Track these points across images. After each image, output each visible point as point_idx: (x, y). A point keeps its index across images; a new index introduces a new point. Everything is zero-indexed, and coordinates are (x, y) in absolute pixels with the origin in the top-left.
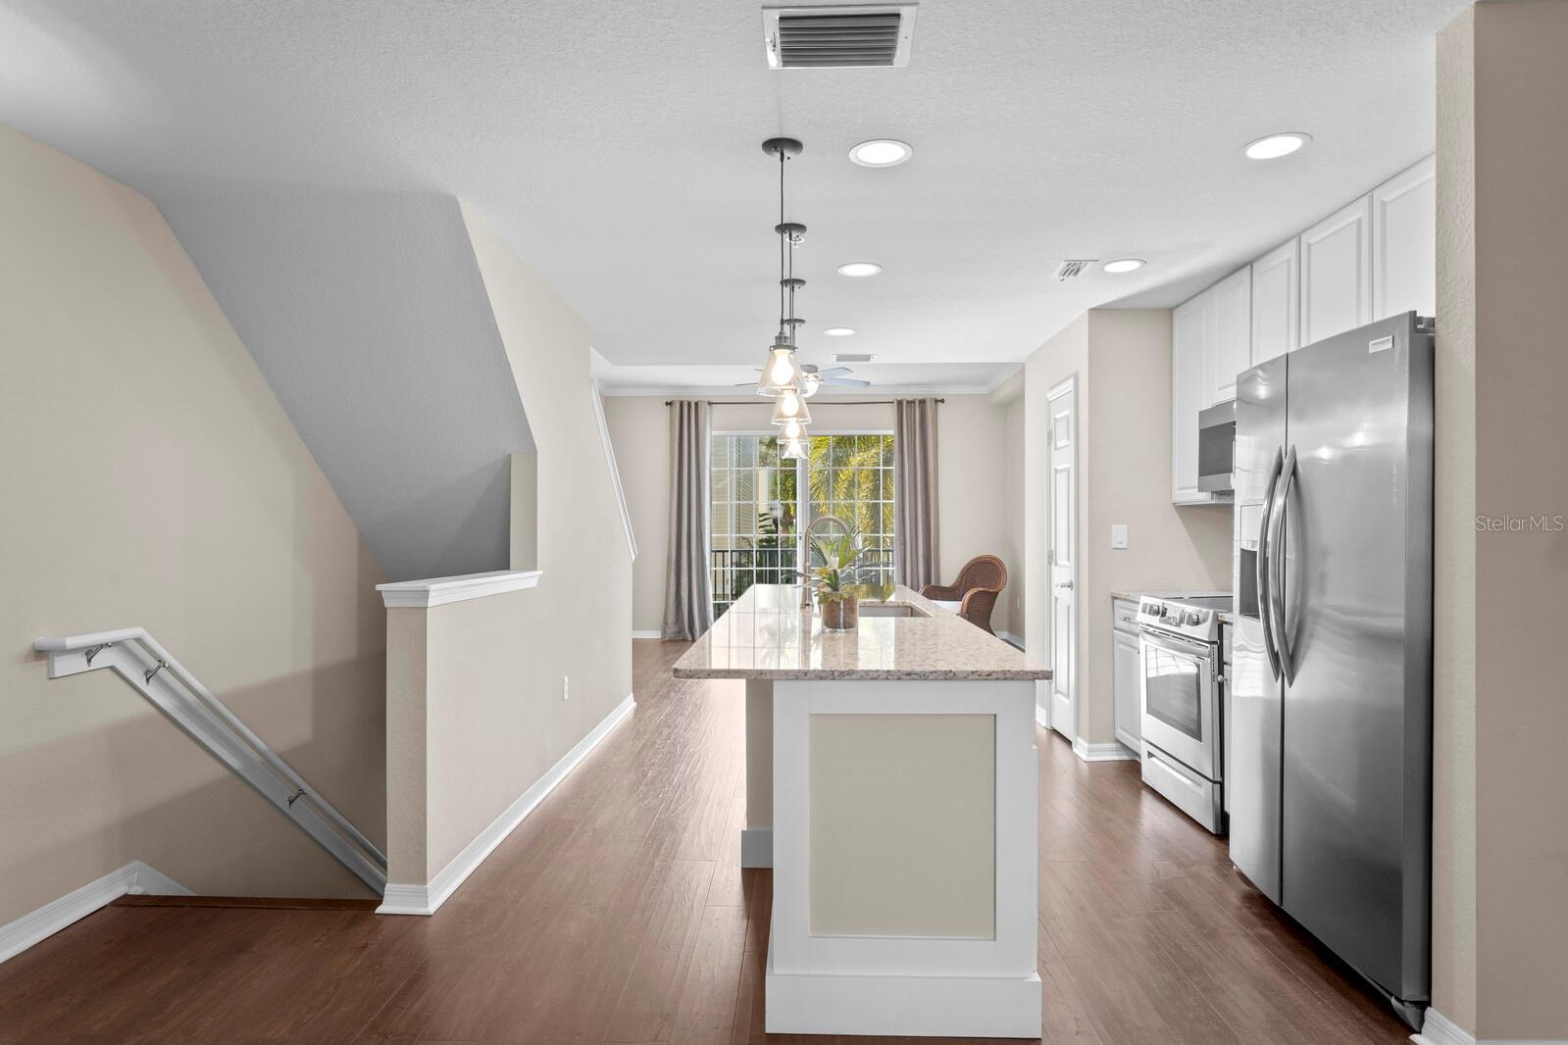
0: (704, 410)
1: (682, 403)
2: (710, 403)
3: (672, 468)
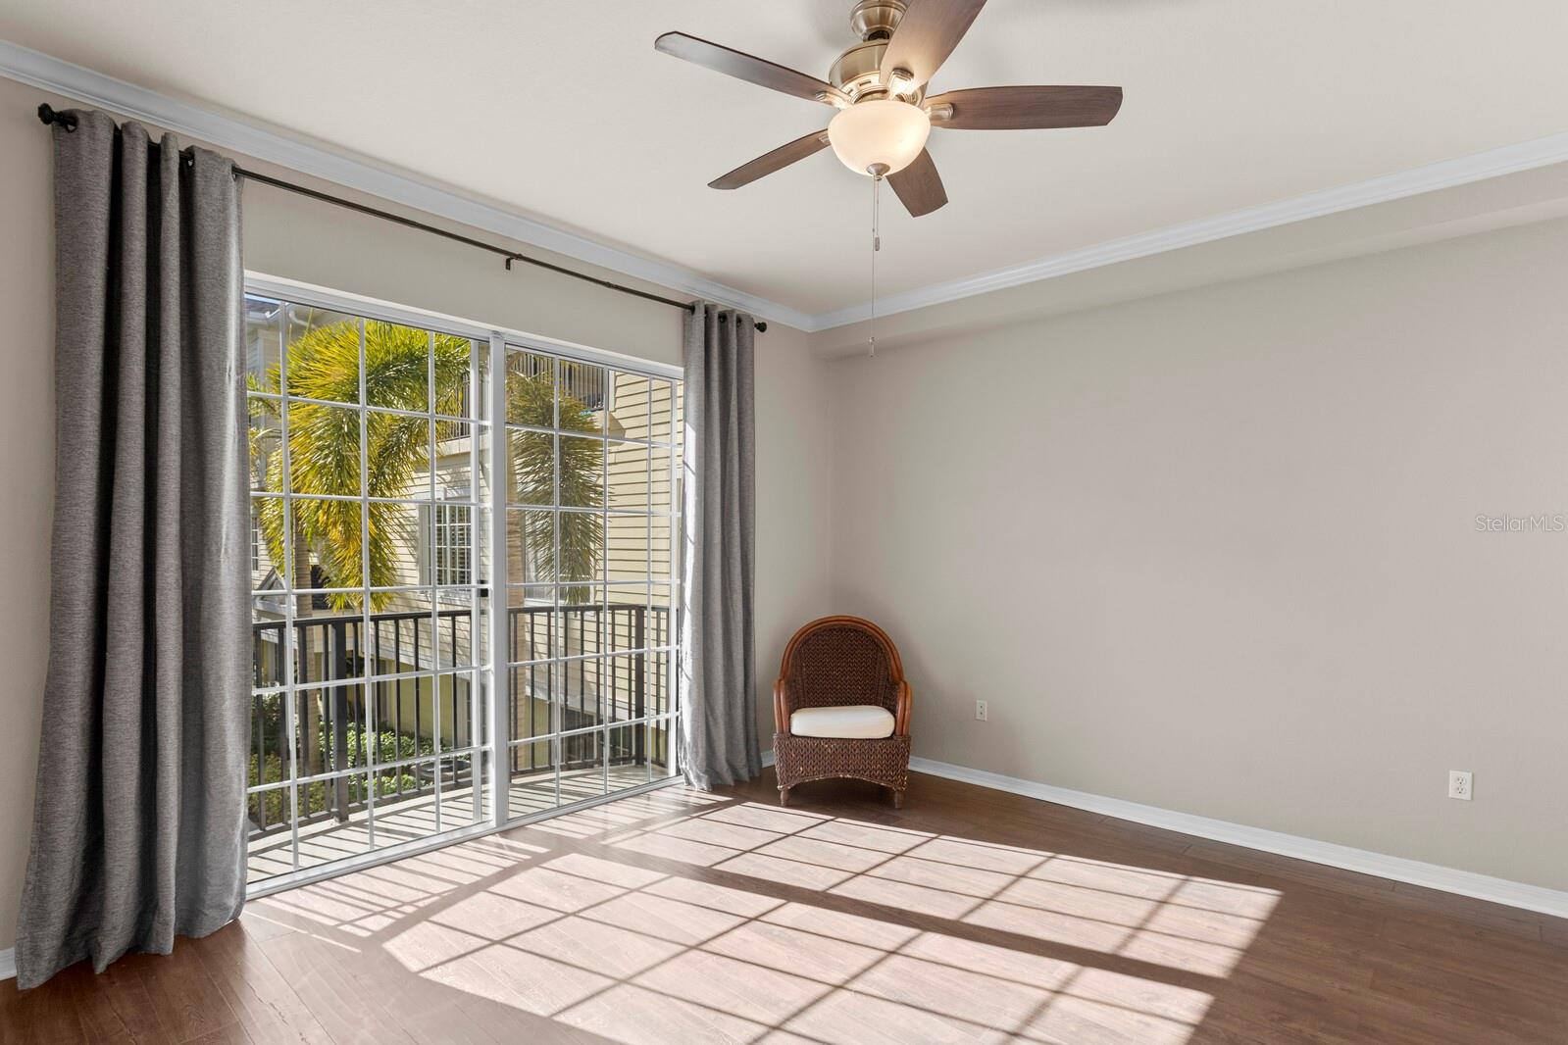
0: (217, 188)
1: (123, 133)
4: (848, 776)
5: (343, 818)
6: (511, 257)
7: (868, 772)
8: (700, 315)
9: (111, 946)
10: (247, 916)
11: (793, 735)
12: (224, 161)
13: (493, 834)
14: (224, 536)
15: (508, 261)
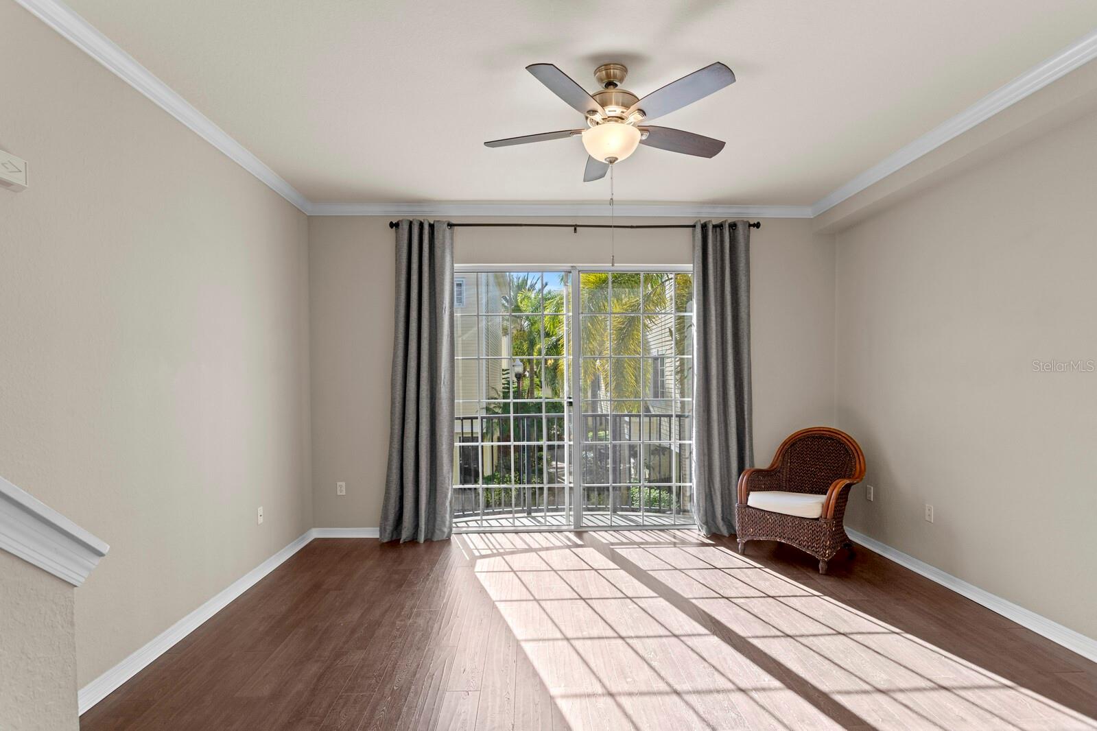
0: (442, 234)
1: (411, 223)
2: (451, 225)
3: (397, 312)
4: (783, 541)
5: (529, 513)
6: (575, 227)
7: (797, 541)
8: (698, 229)
9: (405, 535)
10: (454, 538)
11: (748, 506)
12: (444, 223)
13: (570, 532)
14: (443, 377)
15: (575, 229)
